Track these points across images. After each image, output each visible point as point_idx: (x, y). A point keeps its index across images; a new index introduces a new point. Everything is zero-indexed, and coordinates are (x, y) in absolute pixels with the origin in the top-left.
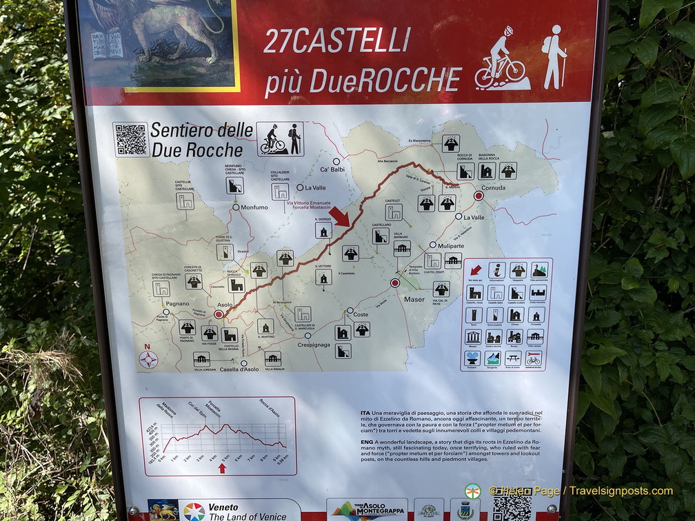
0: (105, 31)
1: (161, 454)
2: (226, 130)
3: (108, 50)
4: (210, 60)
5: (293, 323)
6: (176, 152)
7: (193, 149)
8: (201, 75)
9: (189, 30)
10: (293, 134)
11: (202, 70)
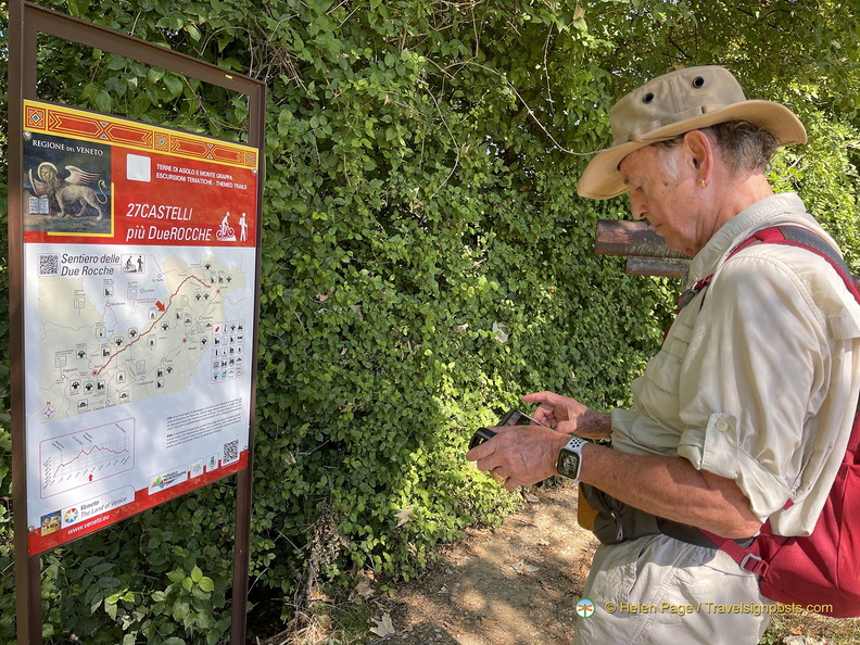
0: (38, 196)
1: (52, 479)
2: (105, 259)
3: (39, 209)
4: (99, 218)
5: (135, 372)
6: (76, 272)
7: (86, 270)
8: (93, 227)
9: (88, 201)
10: (140, 261)
11: (94, 224)
